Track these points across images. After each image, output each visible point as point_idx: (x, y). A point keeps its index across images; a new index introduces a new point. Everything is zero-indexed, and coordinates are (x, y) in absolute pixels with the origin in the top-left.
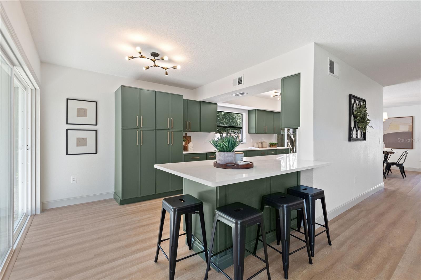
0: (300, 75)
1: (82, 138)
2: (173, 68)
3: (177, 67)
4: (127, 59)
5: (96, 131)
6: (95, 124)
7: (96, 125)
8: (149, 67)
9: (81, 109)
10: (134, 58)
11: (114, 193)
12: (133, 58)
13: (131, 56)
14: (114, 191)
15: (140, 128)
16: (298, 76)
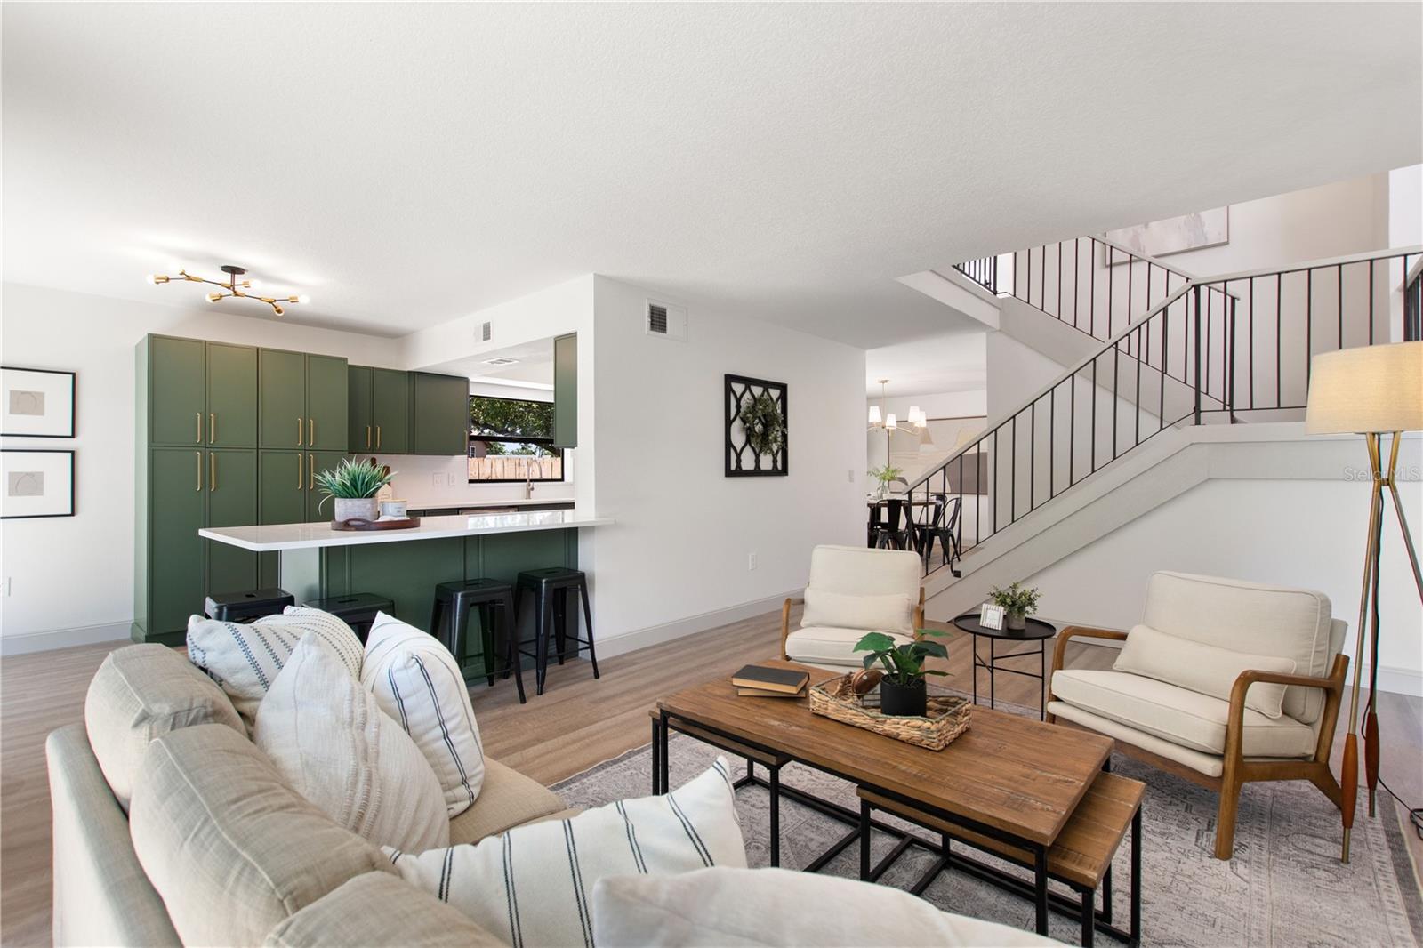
0: (576, 336)
1: (27, 474)
2: (289, 302)
3: (299, 299)
4: (151, 280)
5: (73, 453)
6: (70, 434)
7: (73, 436)
8: (221, 297)
9: (23, 393)
10: (170, 281)
11: (133, 624)
12: (168, 280)
13: (163, 275)
14: (133, 618)
15: (208, 446)
16: (574, 335)
